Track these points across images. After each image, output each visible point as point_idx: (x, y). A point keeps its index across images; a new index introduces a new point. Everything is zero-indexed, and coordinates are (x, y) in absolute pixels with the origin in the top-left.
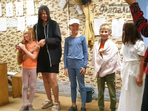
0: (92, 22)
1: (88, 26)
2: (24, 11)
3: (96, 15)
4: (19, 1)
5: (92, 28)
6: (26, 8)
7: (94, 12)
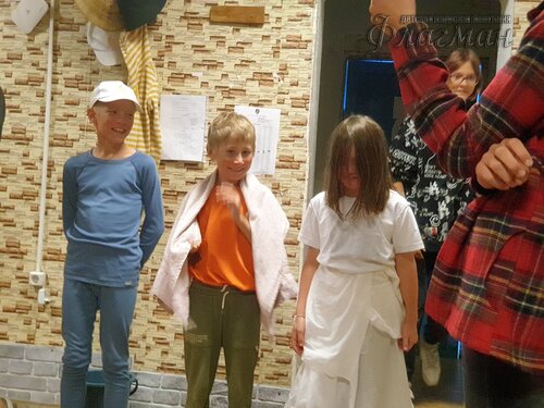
3: (171, 78)
5: (151, 128)
7: (166, 66)
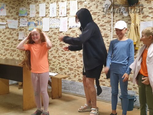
0: (138, 25)
1: (134, 29)
2: (68, 12)
3: (143, 17)
4: (62, 1)
5: (137, 31)
6: (69, 8)
7: (141, 14)
